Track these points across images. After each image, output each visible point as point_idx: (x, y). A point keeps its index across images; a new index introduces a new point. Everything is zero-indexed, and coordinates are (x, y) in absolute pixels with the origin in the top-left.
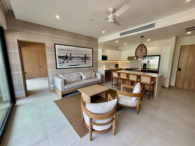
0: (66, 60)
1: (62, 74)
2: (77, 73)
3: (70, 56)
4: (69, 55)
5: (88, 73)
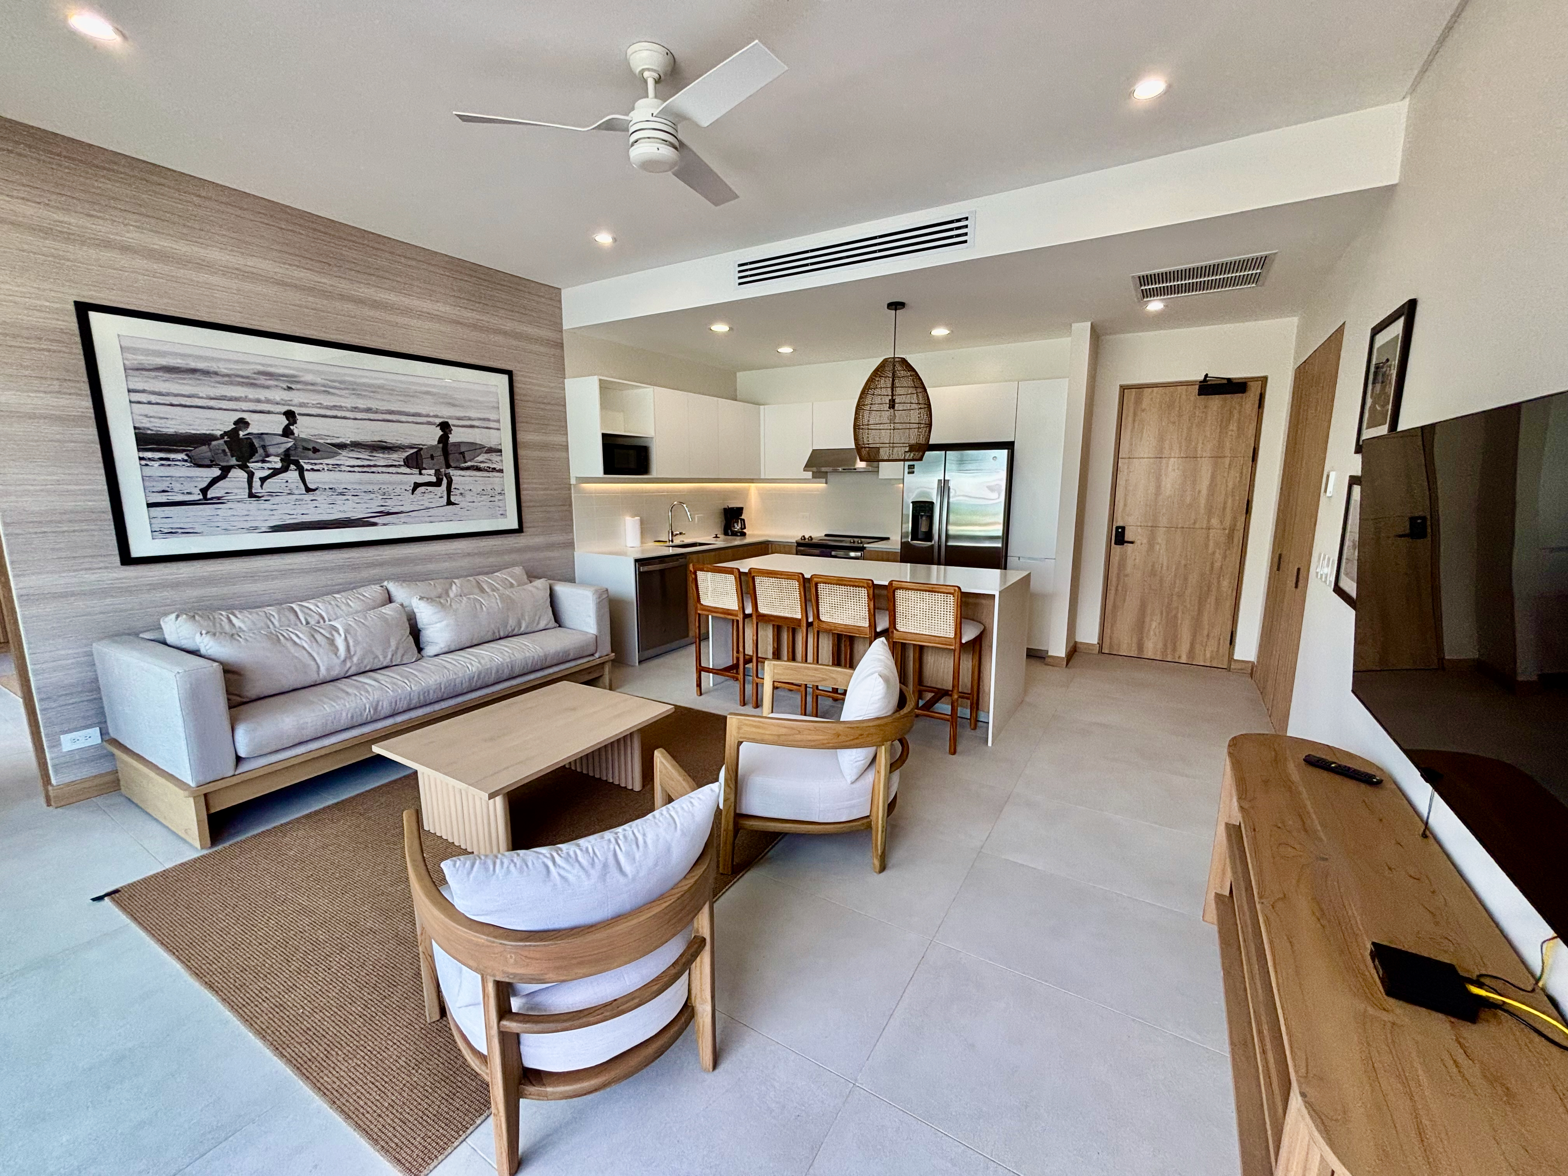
0: (237, 475)
1: (202, 611)
2: (373, 592)
4: (266, 425)
5: (482, 590)
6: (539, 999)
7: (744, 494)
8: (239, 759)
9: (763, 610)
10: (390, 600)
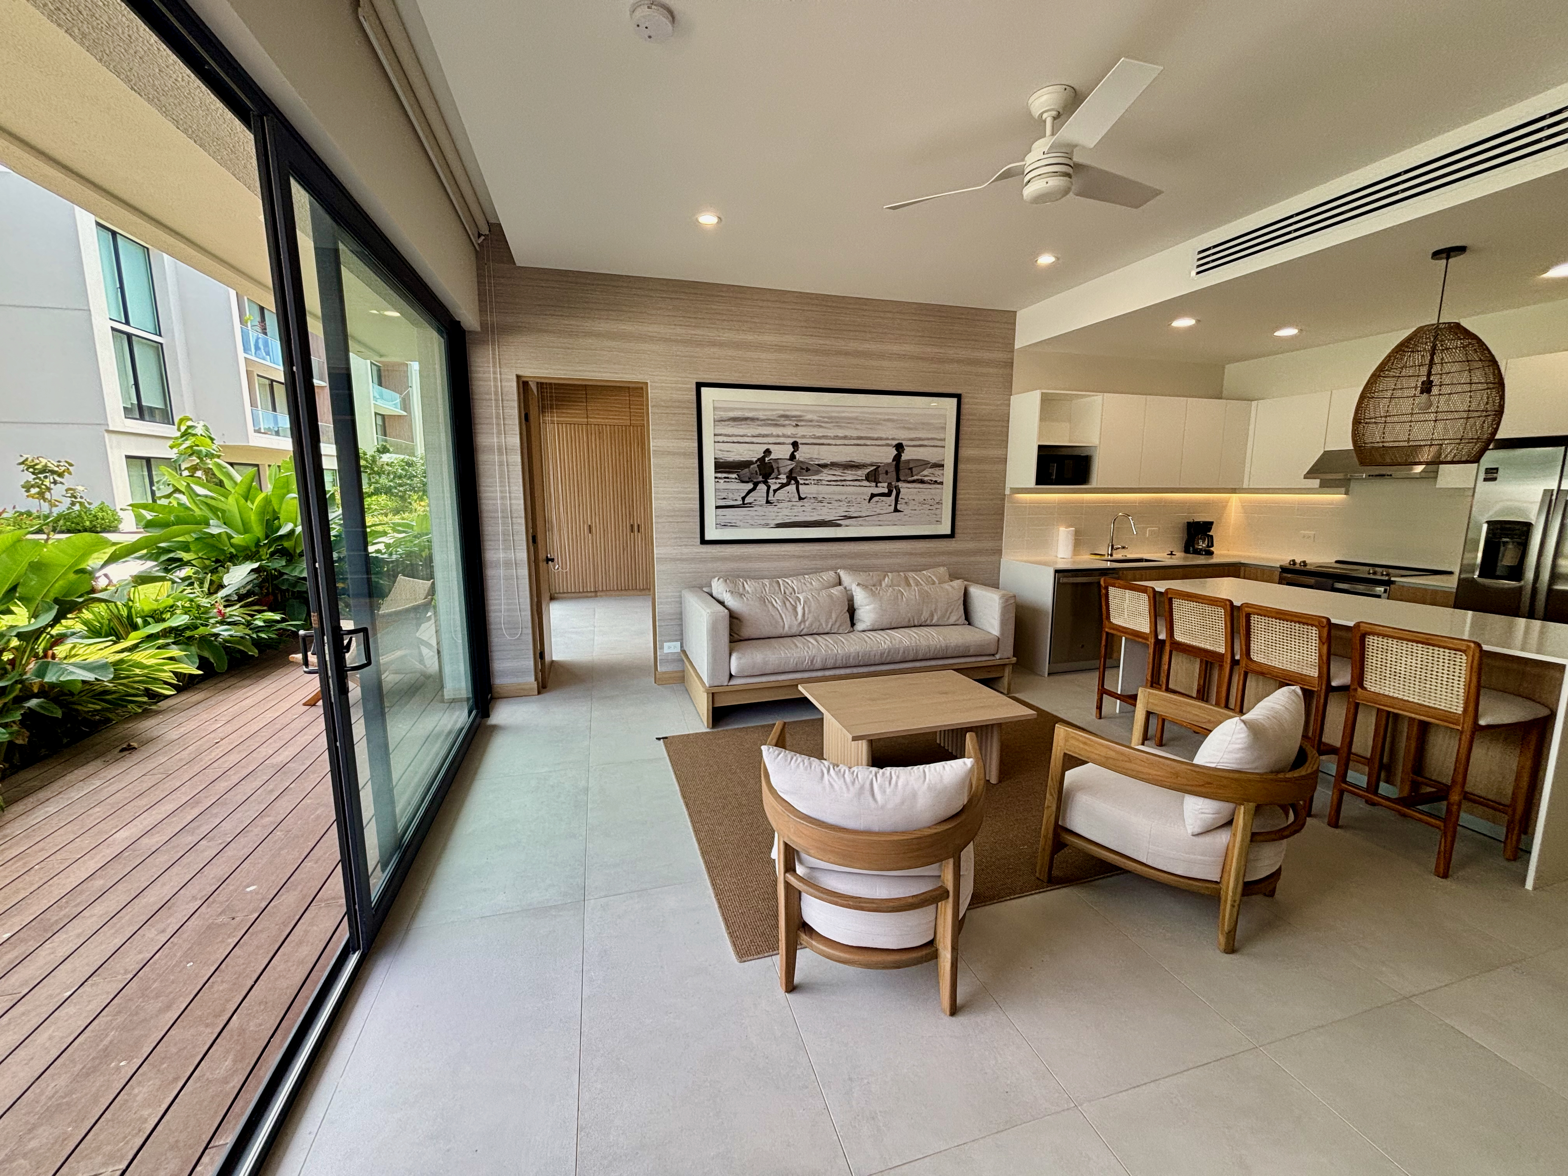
0: (762, 487)
1: (732, 578)
2: (829, 576)
3: (792, 457)
4: (781, 452)
5: (908, 584)
6: (818, 874)
7: (1223, 506)
8: (731, 676)
9: (1179, 637)
10: (840, 584)
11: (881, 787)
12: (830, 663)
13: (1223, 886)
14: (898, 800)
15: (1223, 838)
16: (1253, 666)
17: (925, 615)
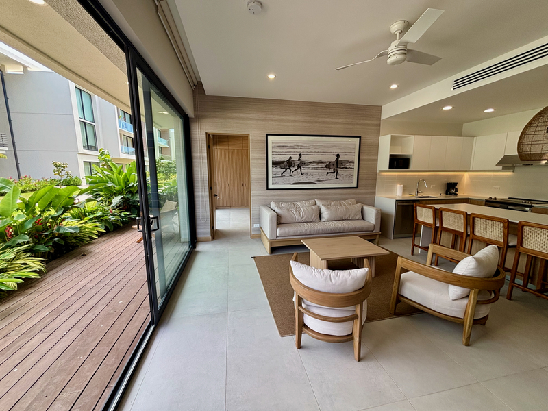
1: (278, 202)
3: (299, 160)
5: (341, 205)
6: (309, 307)
7: (462, 177)
8: (277, 236)
9: (444, 225)
10: (316, 204)
11: (334, 277)
12: (312, 233)
13: (465, 320)
14: (340, 282)
15: (465, 302)
16: (475, 237)
17: (347, 216)
